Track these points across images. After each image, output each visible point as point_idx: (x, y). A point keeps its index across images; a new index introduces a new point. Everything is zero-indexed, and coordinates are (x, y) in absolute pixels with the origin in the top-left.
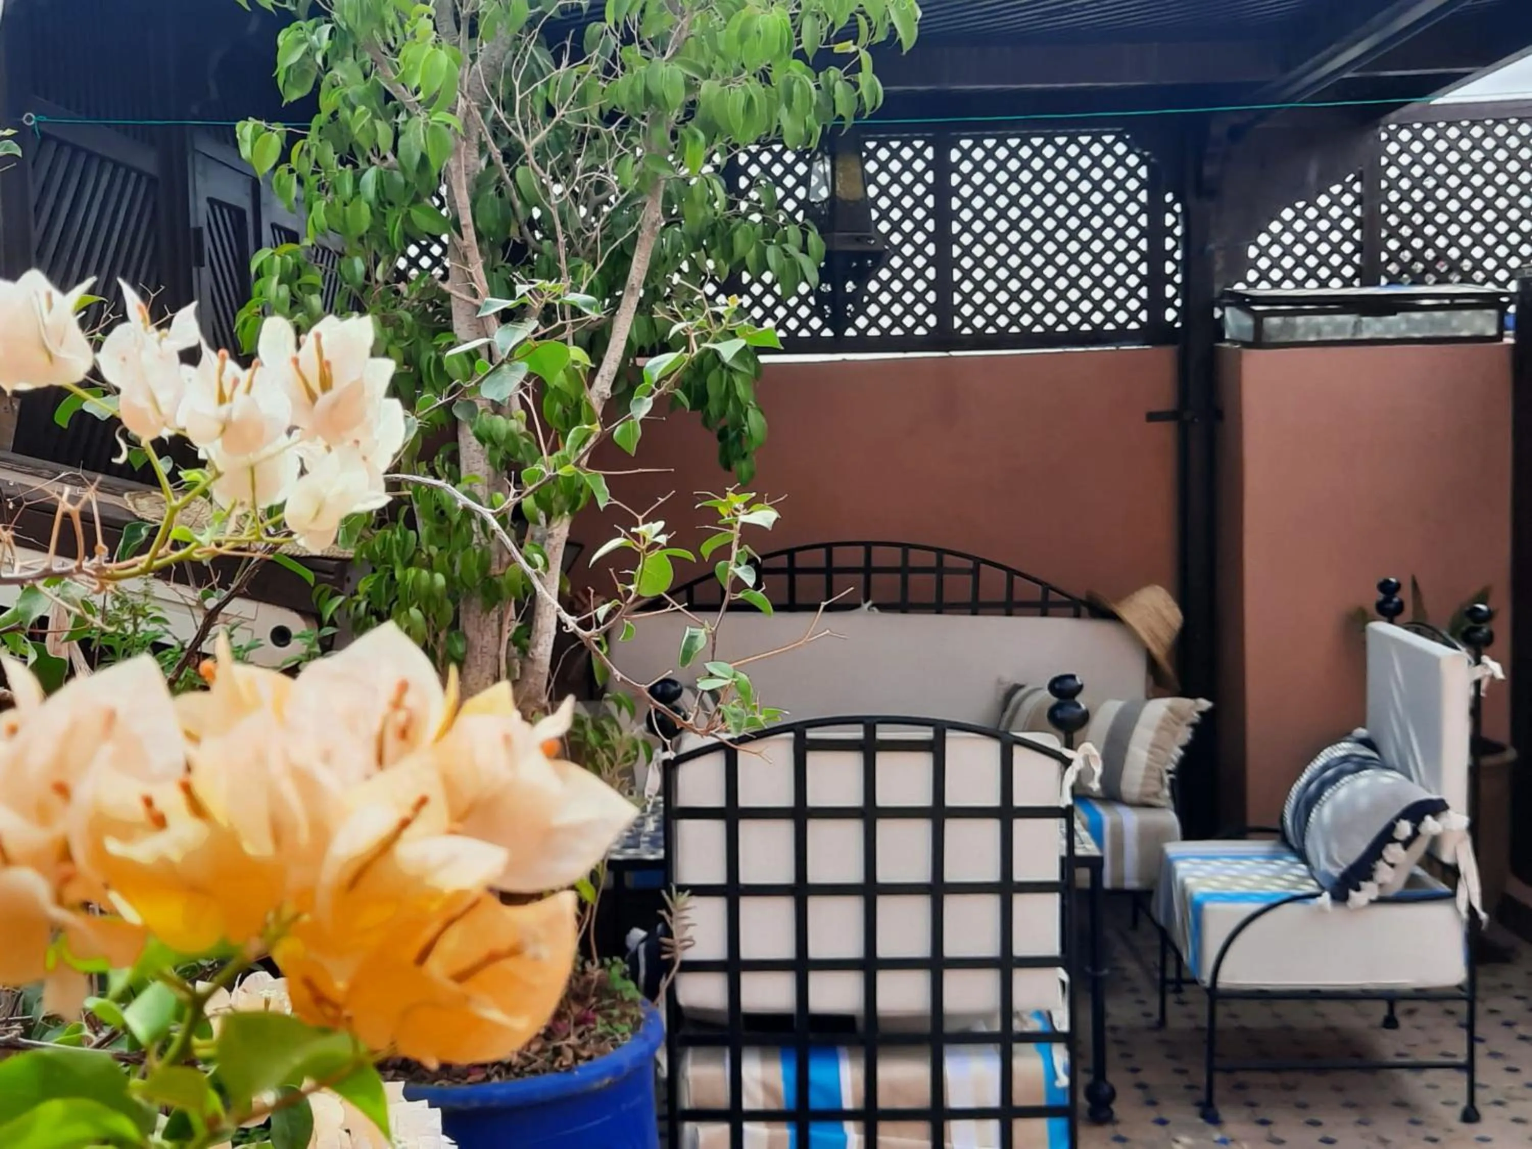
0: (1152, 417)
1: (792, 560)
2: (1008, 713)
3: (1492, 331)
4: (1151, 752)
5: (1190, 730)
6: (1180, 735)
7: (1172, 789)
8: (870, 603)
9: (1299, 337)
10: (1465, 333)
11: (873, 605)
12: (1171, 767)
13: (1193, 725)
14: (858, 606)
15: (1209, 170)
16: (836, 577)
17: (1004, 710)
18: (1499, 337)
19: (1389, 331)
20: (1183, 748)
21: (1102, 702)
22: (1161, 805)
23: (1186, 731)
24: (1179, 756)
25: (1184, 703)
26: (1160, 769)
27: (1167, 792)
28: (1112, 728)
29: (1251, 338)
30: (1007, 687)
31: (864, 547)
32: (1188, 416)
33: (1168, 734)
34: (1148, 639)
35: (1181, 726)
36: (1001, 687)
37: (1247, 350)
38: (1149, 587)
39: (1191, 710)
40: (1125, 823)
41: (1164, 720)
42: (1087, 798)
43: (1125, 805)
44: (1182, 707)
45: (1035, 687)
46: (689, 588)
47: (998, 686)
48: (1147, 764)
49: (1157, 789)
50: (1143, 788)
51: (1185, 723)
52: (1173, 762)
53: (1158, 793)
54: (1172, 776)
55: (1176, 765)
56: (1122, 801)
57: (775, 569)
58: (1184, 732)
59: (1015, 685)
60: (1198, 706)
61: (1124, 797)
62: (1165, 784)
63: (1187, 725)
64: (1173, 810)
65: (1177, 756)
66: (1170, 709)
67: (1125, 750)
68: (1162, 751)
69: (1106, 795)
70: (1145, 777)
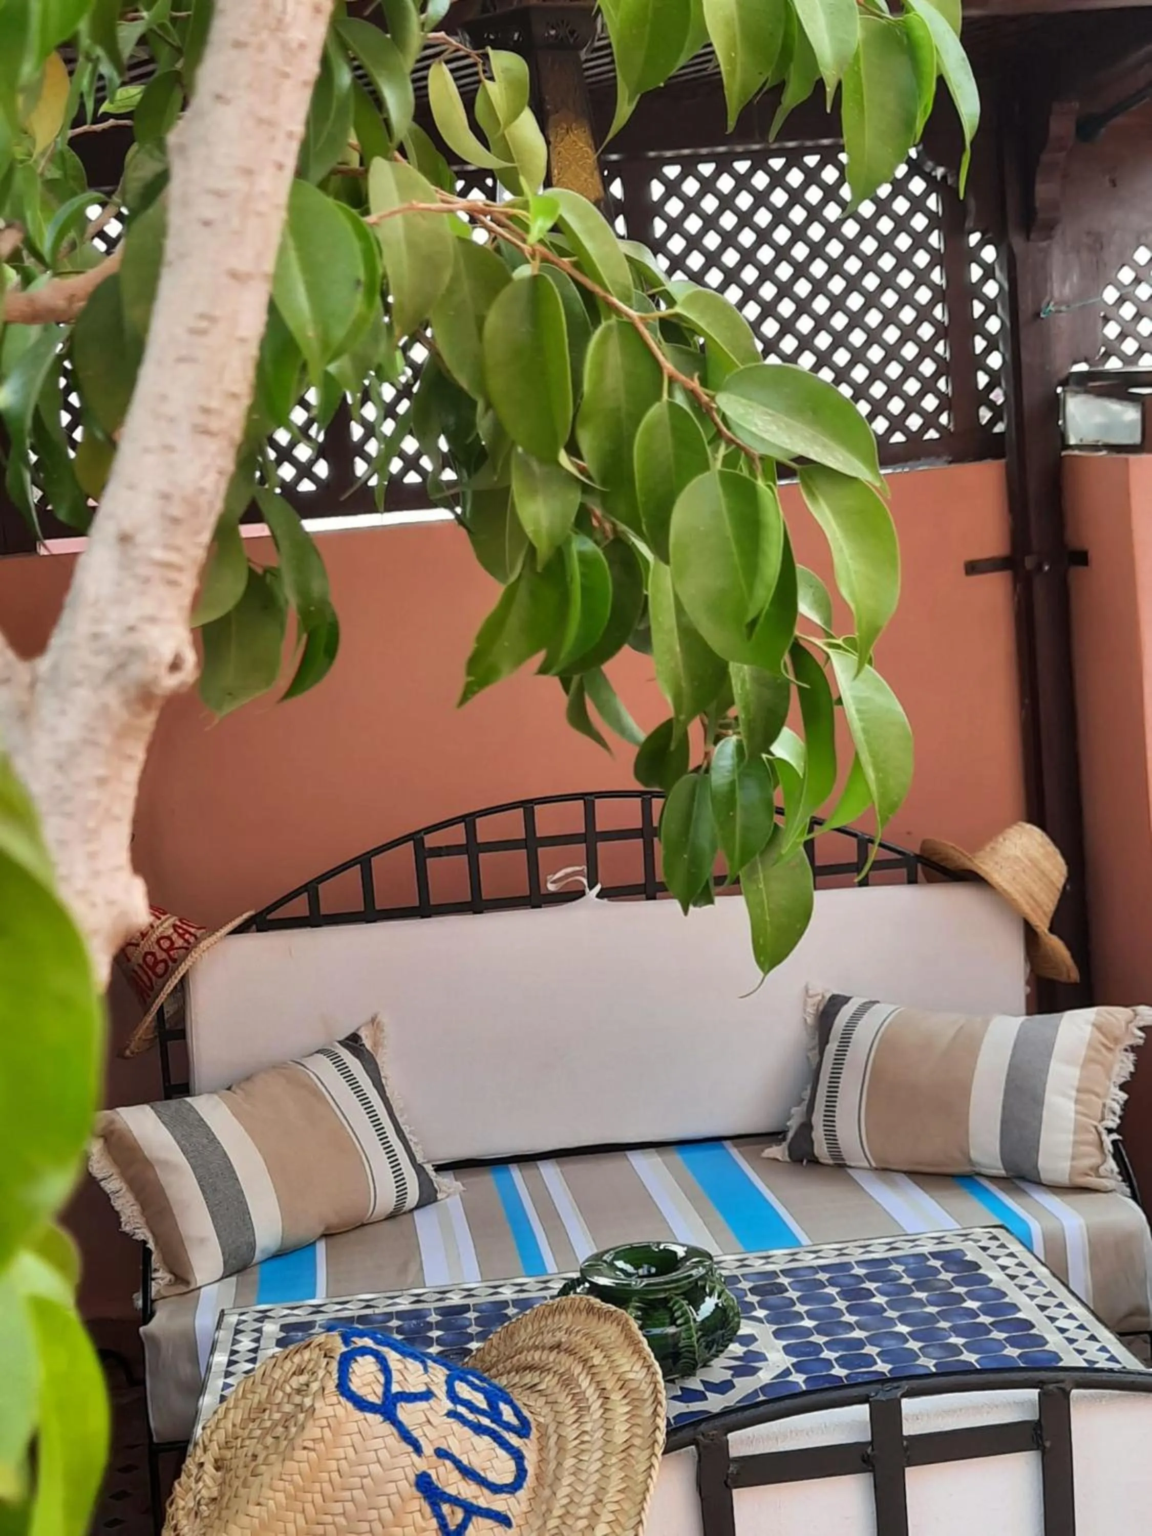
0: (972, 568)
1: (471, 832)
2: (832, 1047)
4: (1077, 1101)
5: (1132, 1057)
6: (1116, 1068)
7: (1117, 1156)
8: (598, 888)
11: (602, 892)
12: (1113, 1123)
13: (1133, 1049)
14: (582, 894)
15: (1044, 190)
16: (543, 852)
17: (824, 1041)
20: (1123, 1087)
21: (986, 1023)
22: (1106, 1187)
23: (1125, 1059)
24: (1122, 1102)
25: (1116, 1015)
26: (1096, 1127)
27: (1112, 1164)
28: (1011, 1066)
29: (1136, 439)
30: (820, 1001)
31: (582, 802)
32: (1029, 563)
33: (1098, 1067)
34: (1027, 909)
35: (1117, 1051)
36: (811, 1001)
37: (1132, 457)
38: (1016, 827)
39: (1130, 1025)
40: (1062, 1224)
41: (1090, 1046)
42: (977, 1178)
43: (1044, 1188)
44: (1114, 1020)
45: (866, 1000)
46: (311, 888)
47: (805, 1001)
48: (1076, 1120)
49: (1095, 1160)
50: (1075, 1163)
51: (1123, 1046)
52: (1114, 1113)
53: (1098, 1167)
54: (1115, 1136)
55: (1120, 1117)
56: (1039, 1183)
57: (447, 847)
58: (1122, 1061)
59: (834, 998)
60: (1138, 1018)
61: (1045, 1177)
62: (1106, 1151)
63: (1126, 1050)
64: (1129, 1195)
65: (1118, 1103)
66: (1097, 1027)
67: (1038, 1101)
68: (1094, 1098)
69: (1011, 1174)
70: (1076, 1143)
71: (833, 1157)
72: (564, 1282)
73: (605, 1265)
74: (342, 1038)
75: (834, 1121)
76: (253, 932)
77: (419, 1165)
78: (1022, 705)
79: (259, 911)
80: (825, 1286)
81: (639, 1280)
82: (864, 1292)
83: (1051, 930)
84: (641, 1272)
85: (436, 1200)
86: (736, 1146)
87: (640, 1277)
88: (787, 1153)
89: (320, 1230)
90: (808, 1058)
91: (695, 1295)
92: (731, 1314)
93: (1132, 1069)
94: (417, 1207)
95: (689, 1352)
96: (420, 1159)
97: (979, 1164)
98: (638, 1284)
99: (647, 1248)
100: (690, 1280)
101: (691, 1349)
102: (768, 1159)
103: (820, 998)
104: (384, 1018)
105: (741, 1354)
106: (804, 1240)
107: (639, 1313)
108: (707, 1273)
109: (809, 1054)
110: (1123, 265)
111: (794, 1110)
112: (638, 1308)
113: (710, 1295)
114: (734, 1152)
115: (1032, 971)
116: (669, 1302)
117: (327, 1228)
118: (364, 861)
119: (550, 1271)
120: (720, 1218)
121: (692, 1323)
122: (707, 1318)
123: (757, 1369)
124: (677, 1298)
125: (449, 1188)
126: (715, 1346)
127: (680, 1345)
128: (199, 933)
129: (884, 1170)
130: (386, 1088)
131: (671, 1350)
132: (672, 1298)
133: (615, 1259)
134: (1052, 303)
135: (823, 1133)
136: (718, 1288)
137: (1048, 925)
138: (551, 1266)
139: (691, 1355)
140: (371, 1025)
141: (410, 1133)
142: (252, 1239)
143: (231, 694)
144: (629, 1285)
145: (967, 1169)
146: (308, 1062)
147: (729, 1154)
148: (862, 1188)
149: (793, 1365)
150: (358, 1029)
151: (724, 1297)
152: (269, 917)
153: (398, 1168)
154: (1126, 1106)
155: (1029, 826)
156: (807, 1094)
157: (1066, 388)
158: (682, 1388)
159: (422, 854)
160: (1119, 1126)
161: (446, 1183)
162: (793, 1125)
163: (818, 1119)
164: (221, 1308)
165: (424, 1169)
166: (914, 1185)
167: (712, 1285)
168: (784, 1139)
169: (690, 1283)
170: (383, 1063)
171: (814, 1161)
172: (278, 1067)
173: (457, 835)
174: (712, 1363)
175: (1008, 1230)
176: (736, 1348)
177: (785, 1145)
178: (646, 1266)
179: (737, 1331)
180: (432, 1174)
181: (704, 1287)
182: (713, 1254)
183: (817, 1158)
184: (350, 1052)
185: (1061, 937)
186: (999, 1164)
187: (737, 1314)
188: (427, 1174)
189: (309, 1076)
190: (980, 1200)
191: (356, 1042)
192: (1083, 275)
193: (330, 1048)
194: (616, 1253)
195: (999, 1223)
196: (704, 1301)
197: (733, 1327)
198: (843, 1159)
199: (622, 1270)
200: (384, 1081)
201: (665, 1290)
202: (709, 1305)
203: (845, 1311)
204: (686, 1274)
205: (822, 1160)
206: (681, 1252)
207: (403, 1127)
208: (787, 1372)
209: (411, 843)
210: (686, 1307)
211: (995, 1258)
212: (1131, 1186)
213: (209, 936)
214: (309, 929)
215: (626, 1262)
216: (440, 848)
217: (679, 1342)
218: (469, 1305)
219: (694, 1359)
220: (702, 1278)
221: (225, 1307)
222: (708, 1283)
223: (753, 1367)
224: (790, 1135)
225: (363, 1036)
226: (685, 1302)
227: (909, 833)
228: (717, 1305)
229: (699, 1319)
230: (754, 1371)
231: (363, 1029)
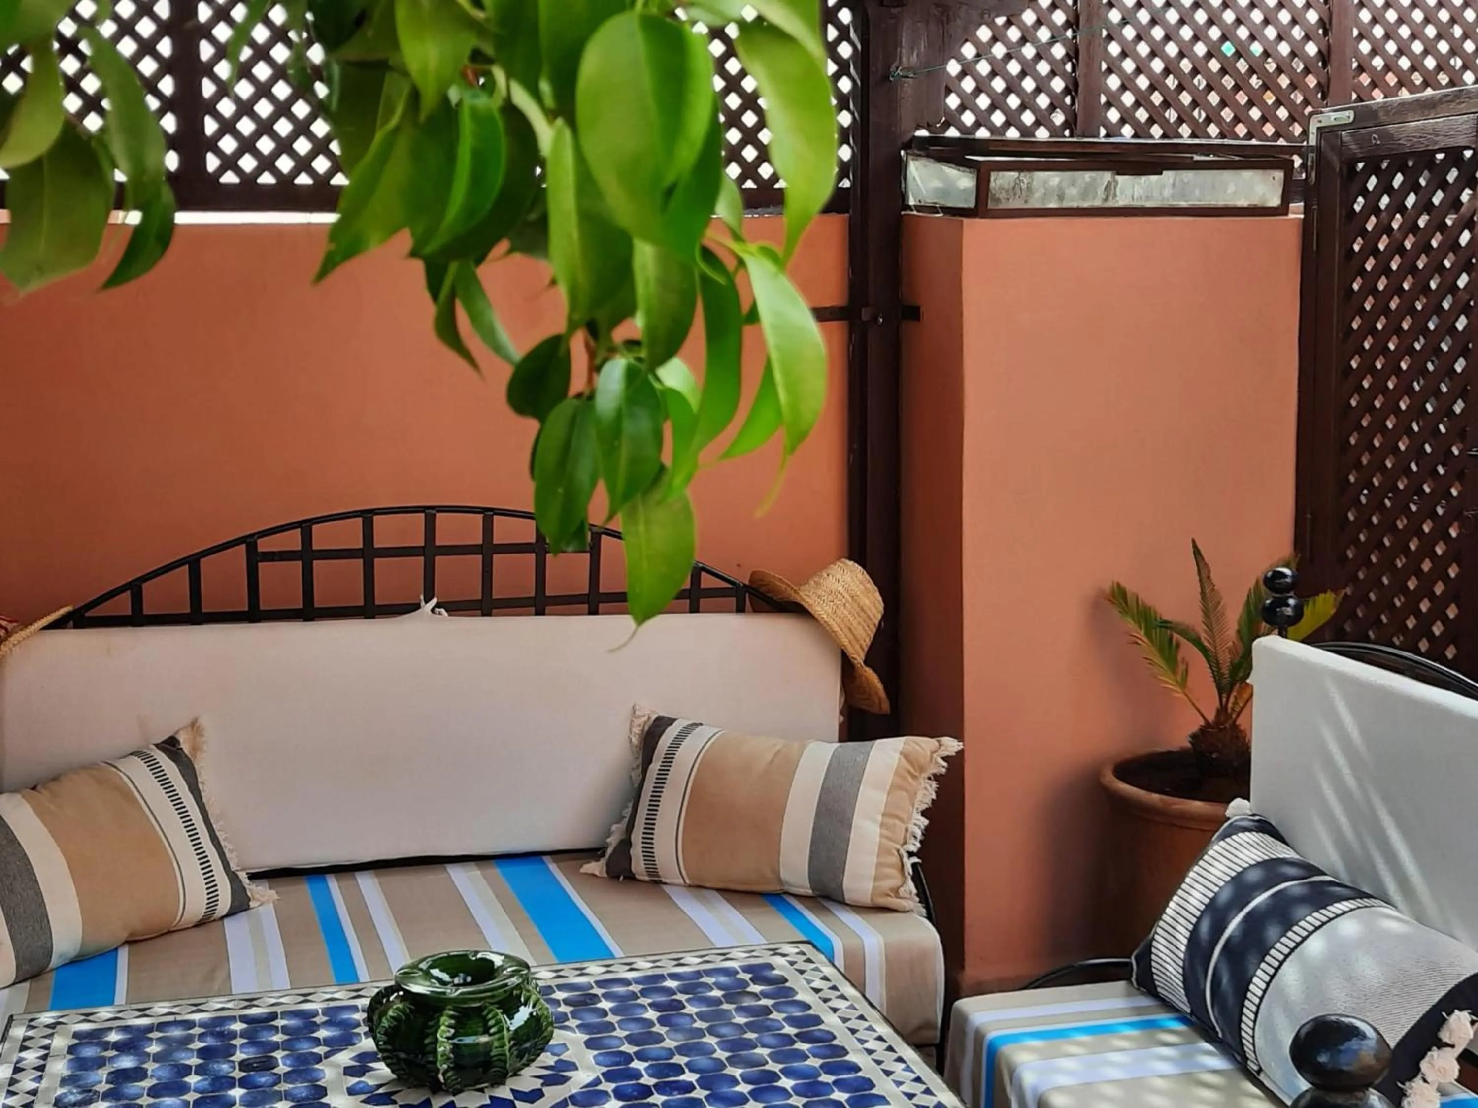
1: (307, 538)
2: (655, 767)
3: (1275, 201)
4: (882, 825)
5: (934, 785)
6: (920, 796)
7: (916, 879)
8: (434, 601)
9: (1035, 203)
10: (1243, 203)
11: (438, 605)
12: (914, 846)
13: (936, 777)
14: (416, 607)
16: (379, 563)
17: (647, 760)
18: (1282, 210)
19: (1148, 198)
20: (924, 813)
21: (803, 747)
22: (905, 907)
23: (928, 787)
24: (923, 827)
25: (923, 745)
26: (898, 851)
27: (911, 886)
28: (824, 790)
29: (971, 204)
30: (645, 723)
31: (423, 515)
32: (865, 315)
33: (904, 793)
34: (845, 642)
35: (921, 780)
36: (637, 722)
37: (966, 221)
38: (839, 563)
39: (935, 756)
40: (862, 941)
41: (897, 773)
42: (785, 896)
43: (848, 908)
44: (921, 751)
45: (690, 723)
46: (135, 587)
47: (632, 721)
48: (880, 842)
49: (895, 882)
50: (878, 884)
51: (926, 775)
52: (915, 837)
53: (898, 888)
54: (915, 860)
55: (921, 842)
56: (842, 902)
57: (280, 552)
58: (926, 788)
59: (659, 719)
60: (942, 748)
61: (848, 897)
62: (906, 873)
63: (929, 778)
64: (925, 915)
65: (920, 828)
66: (906, 756)
67: (847, 824)
68: (897, 822)
69: (818, 893)
70: (879, 865)
71: (649, 874)
72: (377, 990)
73: (420, 973)
74: (159, 741)
75: (652, 839)
76: (70, 628)
77: (233, 872)
78: (851, 450)
79: (77, 607)
80: (638, 998)
81: (454, 989)
82: (676, 1003)
83: (865, 662)
84: (456, 981)
85: (248, 908)
86: (555, 861)
87: (455, 985)
88: (605, 869)
89: (124, 936)
90: (631, 777)
91: (510, 1005)
92: (545, 1024)
93: (934, 796)
94: (228, 915)
95: (500, 1060)
96: (233, 867)
97: (787, 883)
98: (453, 993)
99: (463, 957)
100: (507, 988)
101: (503, 1058)
102: (586, 874)
103: (646, 718)
104: (205, 722)
105: (552, 1063)
106: (618, 952)
107: (453, 1022)
108: (523, 981)
109: (633, 774)
110: (966, 41)
111: (614, 827)
112: (451, 1017)
113: (525, 1004)
114: (553, 867)
115: (846, 701)
116: (483, 1011)
117: (131, 934)
118: (193, 562)
119: (361, 980)
120: (536, 930)
121: (505, 1032)
122: (520, 1028)
123: (567, 1079)
124: (491, 1007)
125: (263, 896)
126: (527, 1056)
127: (492, 1054)
128: (10, 627)
129: (697, 887)
130: (203, 794)
131: (482, 1059)
132: (486, 1007)
133: (431, 967)
134: (900, 68)
135: (641, 850)
136: (533, 998)
137: (863, 658)
138: (363, 974)
139: (502, 1064)
140: (190, 729)
141: (224, 840)
142: (49, 945)
143: (41, 269)
144: (444, 993)
145: (775, 888)
146: (122, 765)
147: (548, 869)
148: (676, 905)
149: (603, 1074)
150: (177, 732)
151: (537, 1008)
152: (87, 614)
153: (210, 874)
154: (927, 831)
155: (851, 563)
156: (627, 812)
157: (909, 151)
158: (491, 1097)
159: (254, 558)
160: (920, 850)
161: (259, 892)
162: (613, 841)
163: (637, 837)
164: (10, 1014)
165: (237, 876)
166: (724, 902)
167: (528, 994)
168: (603, 855)
169: (505, 992)
170: (202, 767)
171: (631, 877)
172: (88, 767)
173: (292, 541)
174: (522, 1072)
175: (814, 946)
176: (547, 1059)
177: (603, 861)
178: (462, 975)
179: (549, 1041)
180: (246, 881)
181: (519, 996)
182: (530, 965)
183: (634, 875)
184: (168, 756)
185: (874, 670)
186: (807, 884)
187: (551, 1024)
188: (241, 881)
189: (121, 778)
190: (787, 917)
191: (174, 746)
192: (930, 45)
193: (145, 751)
194: (434, 961)
195: (804, 939)
196: (518, 1011)
197: (545, 1037)
198: (659, 876)
199: (437, 978)
200: (201, 786)
201: (480, 999)
202: (523, 1015)
203: (656, 1022)
204: (501, 983)
205: (637, 877)
206: (498, 961)
207: (218, 834)
208: (597, 1082)
209: (244, 546)
210: (500, 1016)
211: (802, 972)
212: (927, 907)
213: (21, 630)
214: (130, 629)
215: (441, 971)
216: (273, 553)
217: (491, 1051)
218: (276, 1013)
219: (505, 1068)
220: (518, 987)
221: (14, 1013)
222: (524, 992)
223: (563, 1076)
224: (609, 851)
225: (181, 740)
226: (499, 1011)
227: (739, 565)
228: (531, 1014)
229: (512, 1028)
230: (565, 1080)
231: (181, 732)
